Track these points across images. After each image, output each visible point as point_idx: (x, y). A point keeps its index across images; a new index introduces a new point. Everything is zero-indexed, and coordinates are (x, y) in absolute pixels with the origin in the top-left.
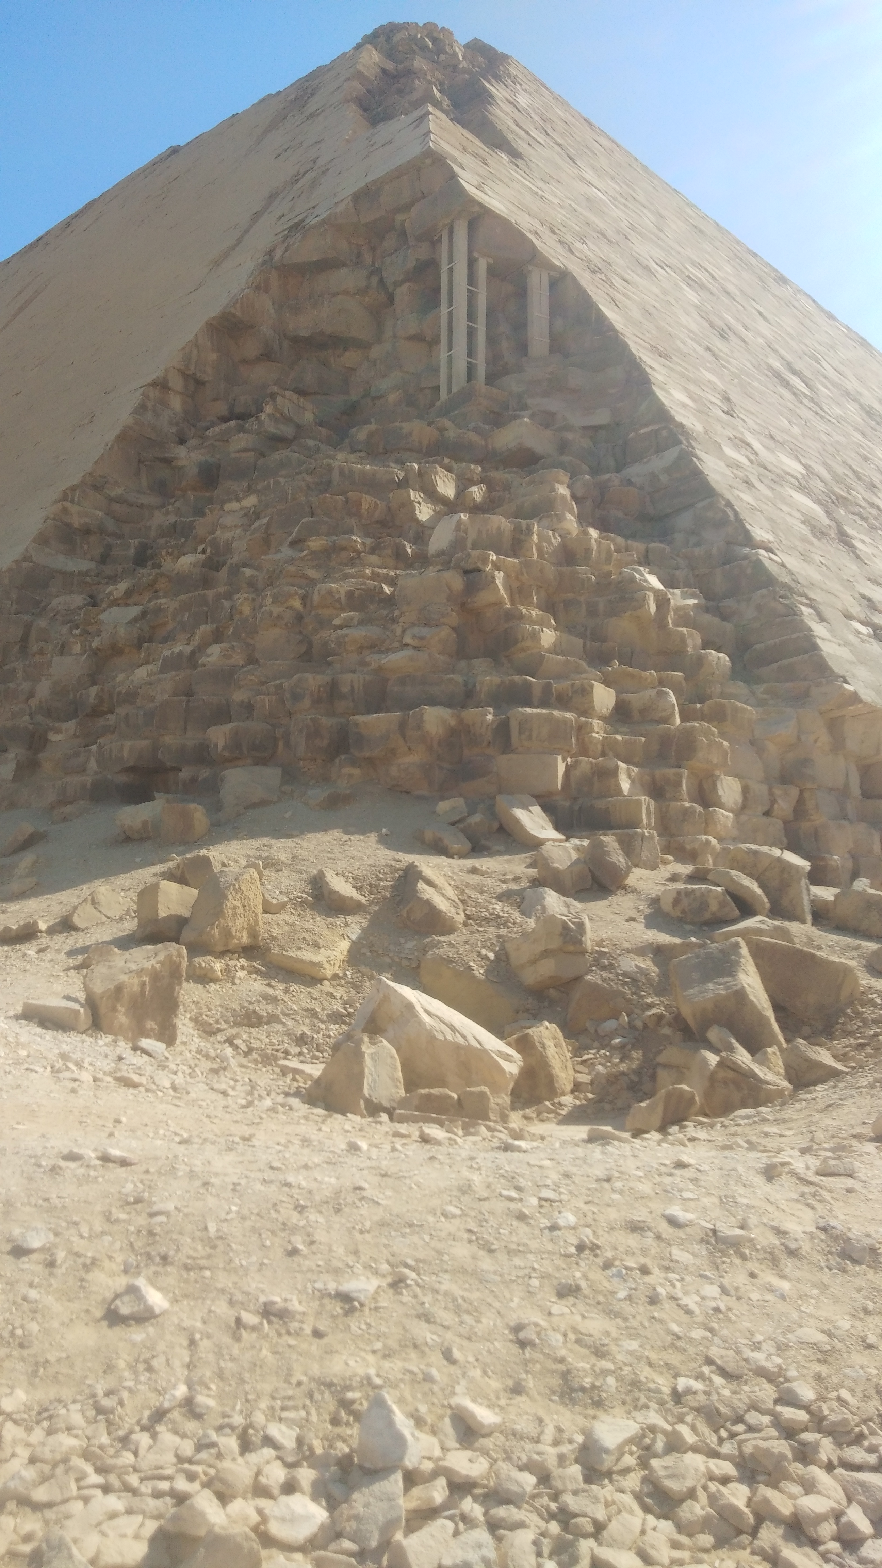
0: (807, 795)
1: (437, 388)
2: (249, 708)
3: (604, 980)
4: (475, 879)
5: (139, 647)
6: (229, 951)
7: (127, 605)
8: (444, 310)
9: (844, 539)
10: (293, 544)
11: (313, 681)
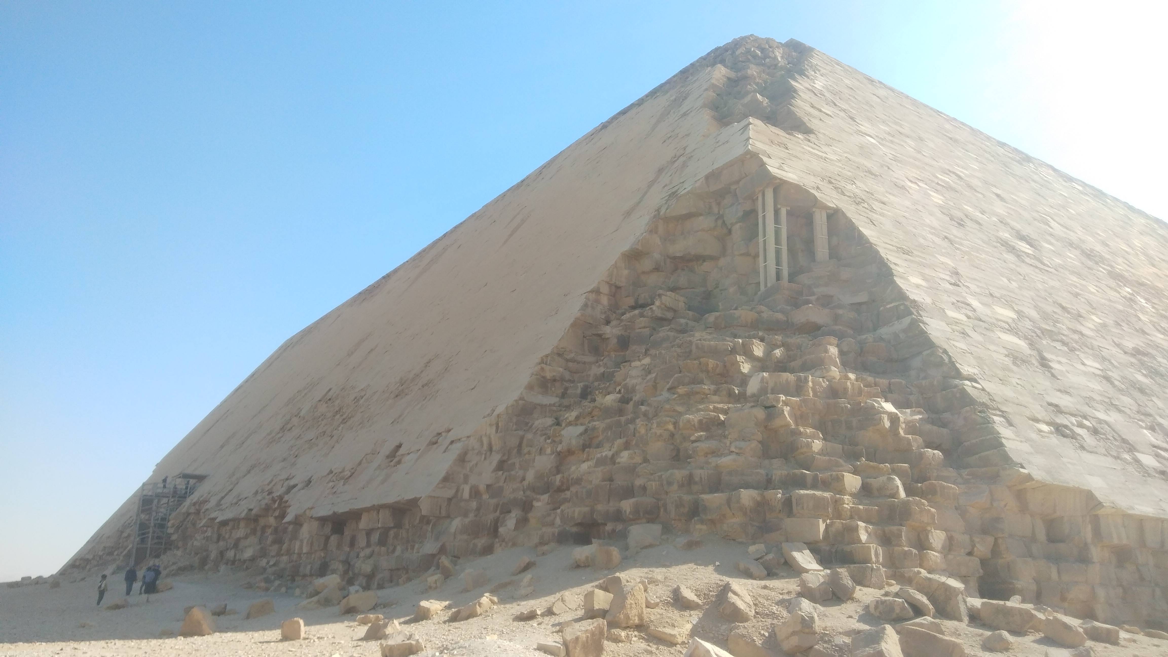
0: (1000, 541)
1: (758, 284)
2: (644, 488)
3: (824, 648)
4: (766, 592)
5: (583, 450)
6: (628, 627)
7: (576, 425)
8: (761, 240)
9: (1044, 363)
10: (670, 389)
11: (679, 474)
